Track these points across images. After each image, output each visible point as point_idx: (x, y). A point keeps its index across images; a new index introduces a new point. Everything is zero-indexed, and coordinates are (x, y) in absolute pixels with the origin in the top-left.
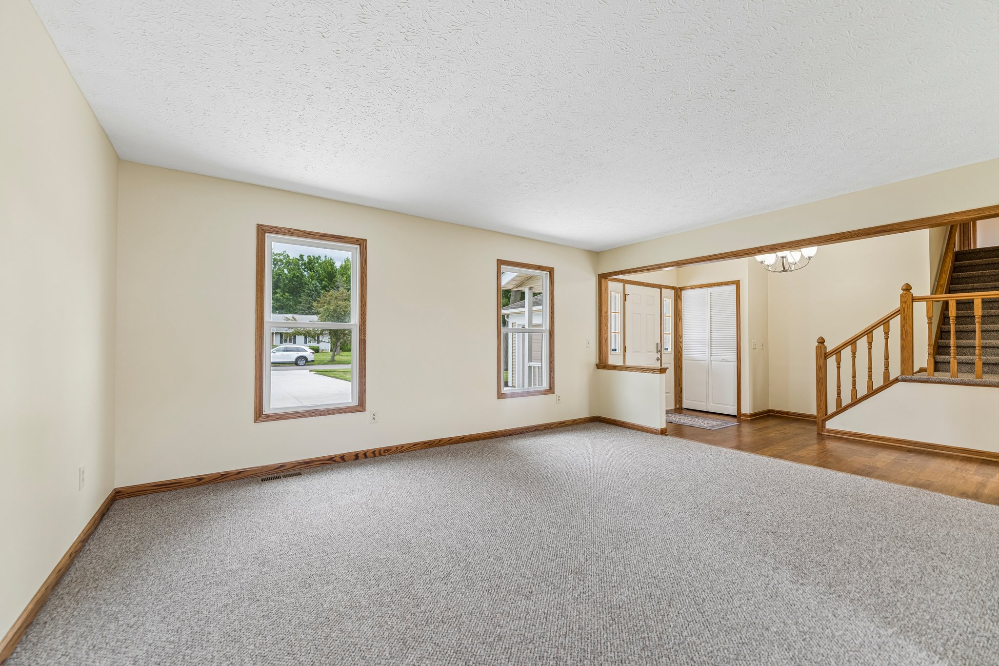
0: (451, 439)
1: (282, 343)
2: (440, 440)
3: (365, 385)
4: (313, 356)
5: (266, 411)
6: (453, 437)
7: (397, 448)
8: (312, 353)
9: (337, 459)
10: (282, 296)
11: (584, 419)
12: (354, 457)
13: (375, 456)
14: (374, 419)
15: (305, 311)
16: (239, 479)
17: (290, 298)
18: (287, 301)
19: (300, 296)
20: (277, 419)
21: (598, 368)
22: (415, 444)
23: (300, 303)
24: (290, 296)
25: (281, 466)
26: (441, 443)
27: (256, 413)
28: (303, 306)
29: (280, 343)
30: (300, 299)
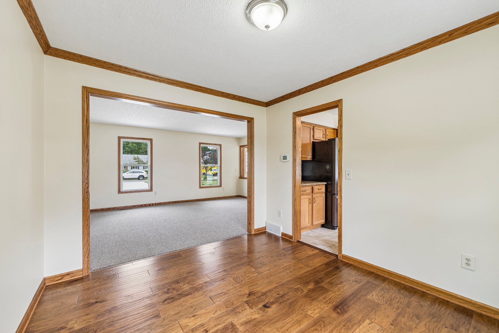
0: (182, 201)
1: (132, 169)
2: (178, 201)
3: (152, 183)
4: (147, 175)
5: (121, 191)
6: (183, 201)
7: (163, 203)
8: (146, 174)
9: (144, 206)
10: (132, 145)
11: (234, 196)
12: (149, 205)
13: (156, 205)
14: (155, 194)
15: (144, 153)
16: (114, 210)
17: (136, 146)
18: (134, 148)
19: (141, 146)
20: (125, 193)
21: (240, 178)
22: (169, 202)
23: (141, 149)
24: (136, 145)
25: (126, 207)
26: (179, 202)
27: (118, 191)
28: (142, 151)
29: (131, 169)
30: (141, 147)
